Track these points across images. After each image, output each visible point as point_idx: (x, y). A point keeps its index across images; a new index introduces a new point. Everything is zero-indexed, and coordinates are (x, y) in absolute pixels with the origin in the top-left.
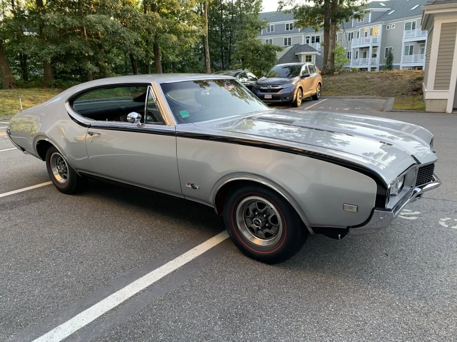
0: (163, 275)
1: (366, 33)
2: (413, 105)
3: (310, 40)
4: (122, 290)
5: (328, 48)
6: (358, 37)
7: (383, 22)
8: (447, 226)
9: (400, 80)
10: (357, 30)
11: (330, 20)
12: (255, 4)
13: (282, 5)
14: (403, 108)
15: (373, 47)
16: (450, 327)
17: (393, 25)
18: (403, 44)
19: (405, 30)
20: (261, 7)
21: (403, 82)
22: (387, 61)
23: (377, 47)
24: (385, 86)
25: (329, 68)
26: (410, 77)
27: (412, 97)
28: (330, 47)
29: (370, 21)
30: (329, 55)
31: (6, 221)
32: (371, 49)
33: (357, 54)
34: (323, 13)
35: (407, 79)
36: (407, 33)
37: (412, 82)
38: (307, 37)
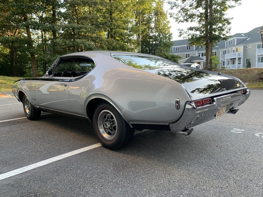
0: (89, 149)
1: (234, 50)
2: (259, 86)
3: (201, 55)
4: (66, 154)
5: (208, 57)
6: (229, 53)
7: (244, 44)
8: (259, 136)
9: (252, 73)
10: (228, 49)
11: (209, 41)
12: (168, 36)
13: (181, 34)
14: (252, 87)
15: (239, 58)
16: (244, 176)
17: (250, 46)
18: (257, 56)
19: (258, 48)
20: (172, 37)
21: (254, 74)
22: (247, 66)
23: (241, 58)
24: (242, 76)
25: (209, 67)
26: (258, 72)
27: (259, 83)
28: (209, 56)
29: (236, 44)
30: (209, 60)
31: (17, 128)
32: (237, 59)
33: (229, 62)
34: (205, 38)
35: (256, 73)
36: (259, 50)
37: (259, 75)
38: (199, 53)
